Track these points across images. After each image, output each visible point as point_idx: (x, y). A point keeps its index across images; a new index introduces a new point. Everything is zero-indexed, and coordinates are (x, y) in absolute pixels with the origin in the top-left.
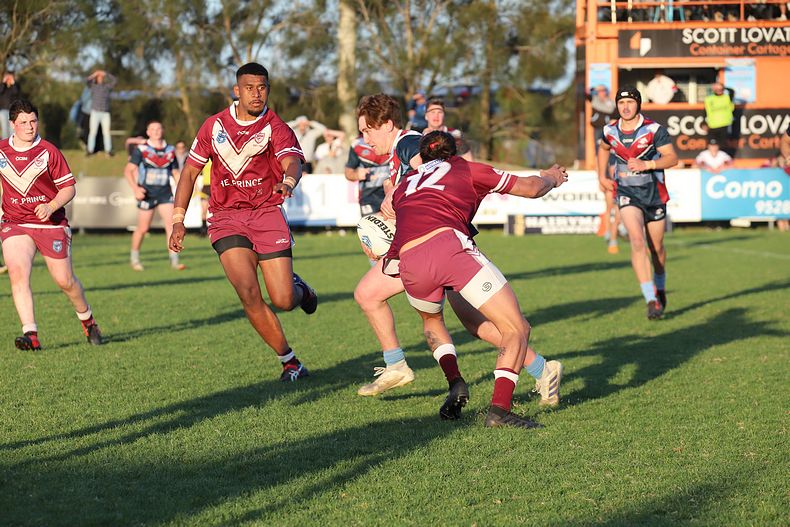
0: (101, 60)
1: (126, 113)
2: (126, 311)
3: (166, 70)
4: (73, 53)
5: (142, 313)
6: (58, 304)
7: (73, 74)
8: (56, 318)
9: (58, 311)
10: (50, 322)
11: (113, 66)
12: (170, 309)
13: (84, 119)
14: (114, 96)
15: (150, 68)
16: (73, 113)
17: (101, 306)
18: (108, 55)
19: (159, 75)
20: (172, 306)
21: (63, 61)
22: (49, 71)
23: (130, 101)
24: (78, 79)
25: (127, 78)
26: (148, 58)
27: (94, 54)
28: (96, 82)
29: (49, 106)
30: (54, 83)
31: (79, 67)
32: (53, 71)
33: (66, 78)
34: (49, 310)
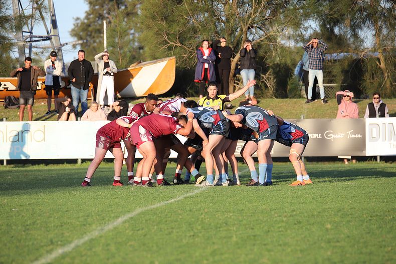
0: (318, 30)
1: (337, 70)
2: (336, 219)
3: (368, 37)
4: (297, 25)
5: (349, 221)
6: (286, 214)
7: (297, 41)
8: (283, 224)
9: (285, 219)
10: (279, 228)
11: (327, 35)
12: (370, 218)
13: (304, 75)
14: (328, 57)
15: (355, 36)
16: (296, 71)
17: (317, 216)
18: (323, 26)
19: (362, 41)
20: (371, 217)
21: (289, 31)
22: (279, 40)
23: (339, 60)
24: (301, 45)
25: (339, 43)
26: (354, 28)
27: (313, 25)
28: (312, 47)
29: (278, 65)
30: (283, 48)
31: (301, 36)
32: (282, 39)
33: (291, 44)
34: (278, 219)
